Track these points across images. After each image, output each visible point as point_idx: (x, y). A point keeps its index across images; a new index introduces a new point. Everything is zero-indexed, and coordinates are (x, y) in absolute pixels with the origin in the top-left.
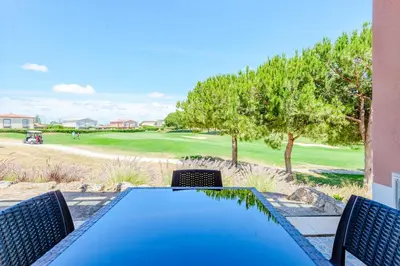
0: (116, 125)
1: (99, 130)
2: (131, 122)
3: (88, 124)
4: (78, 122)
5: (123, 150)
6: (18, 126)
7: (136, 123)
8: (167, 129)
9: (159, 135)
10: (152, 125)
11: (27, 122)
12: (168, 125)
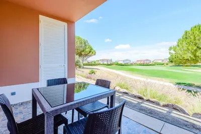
0: (139, 62)
1: (132, 65)
2: (147, 60)
3: (127, 62)
4: (123, 61)
5: (142, 75)
6: (106, 63)
7: (150, 61)
8: (170, 64)
9: (165, 67)
10: (160, 61)
11: (108, 61)
12: (172, 62)
